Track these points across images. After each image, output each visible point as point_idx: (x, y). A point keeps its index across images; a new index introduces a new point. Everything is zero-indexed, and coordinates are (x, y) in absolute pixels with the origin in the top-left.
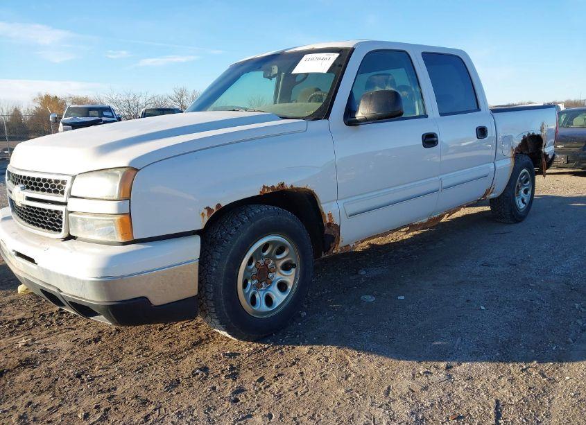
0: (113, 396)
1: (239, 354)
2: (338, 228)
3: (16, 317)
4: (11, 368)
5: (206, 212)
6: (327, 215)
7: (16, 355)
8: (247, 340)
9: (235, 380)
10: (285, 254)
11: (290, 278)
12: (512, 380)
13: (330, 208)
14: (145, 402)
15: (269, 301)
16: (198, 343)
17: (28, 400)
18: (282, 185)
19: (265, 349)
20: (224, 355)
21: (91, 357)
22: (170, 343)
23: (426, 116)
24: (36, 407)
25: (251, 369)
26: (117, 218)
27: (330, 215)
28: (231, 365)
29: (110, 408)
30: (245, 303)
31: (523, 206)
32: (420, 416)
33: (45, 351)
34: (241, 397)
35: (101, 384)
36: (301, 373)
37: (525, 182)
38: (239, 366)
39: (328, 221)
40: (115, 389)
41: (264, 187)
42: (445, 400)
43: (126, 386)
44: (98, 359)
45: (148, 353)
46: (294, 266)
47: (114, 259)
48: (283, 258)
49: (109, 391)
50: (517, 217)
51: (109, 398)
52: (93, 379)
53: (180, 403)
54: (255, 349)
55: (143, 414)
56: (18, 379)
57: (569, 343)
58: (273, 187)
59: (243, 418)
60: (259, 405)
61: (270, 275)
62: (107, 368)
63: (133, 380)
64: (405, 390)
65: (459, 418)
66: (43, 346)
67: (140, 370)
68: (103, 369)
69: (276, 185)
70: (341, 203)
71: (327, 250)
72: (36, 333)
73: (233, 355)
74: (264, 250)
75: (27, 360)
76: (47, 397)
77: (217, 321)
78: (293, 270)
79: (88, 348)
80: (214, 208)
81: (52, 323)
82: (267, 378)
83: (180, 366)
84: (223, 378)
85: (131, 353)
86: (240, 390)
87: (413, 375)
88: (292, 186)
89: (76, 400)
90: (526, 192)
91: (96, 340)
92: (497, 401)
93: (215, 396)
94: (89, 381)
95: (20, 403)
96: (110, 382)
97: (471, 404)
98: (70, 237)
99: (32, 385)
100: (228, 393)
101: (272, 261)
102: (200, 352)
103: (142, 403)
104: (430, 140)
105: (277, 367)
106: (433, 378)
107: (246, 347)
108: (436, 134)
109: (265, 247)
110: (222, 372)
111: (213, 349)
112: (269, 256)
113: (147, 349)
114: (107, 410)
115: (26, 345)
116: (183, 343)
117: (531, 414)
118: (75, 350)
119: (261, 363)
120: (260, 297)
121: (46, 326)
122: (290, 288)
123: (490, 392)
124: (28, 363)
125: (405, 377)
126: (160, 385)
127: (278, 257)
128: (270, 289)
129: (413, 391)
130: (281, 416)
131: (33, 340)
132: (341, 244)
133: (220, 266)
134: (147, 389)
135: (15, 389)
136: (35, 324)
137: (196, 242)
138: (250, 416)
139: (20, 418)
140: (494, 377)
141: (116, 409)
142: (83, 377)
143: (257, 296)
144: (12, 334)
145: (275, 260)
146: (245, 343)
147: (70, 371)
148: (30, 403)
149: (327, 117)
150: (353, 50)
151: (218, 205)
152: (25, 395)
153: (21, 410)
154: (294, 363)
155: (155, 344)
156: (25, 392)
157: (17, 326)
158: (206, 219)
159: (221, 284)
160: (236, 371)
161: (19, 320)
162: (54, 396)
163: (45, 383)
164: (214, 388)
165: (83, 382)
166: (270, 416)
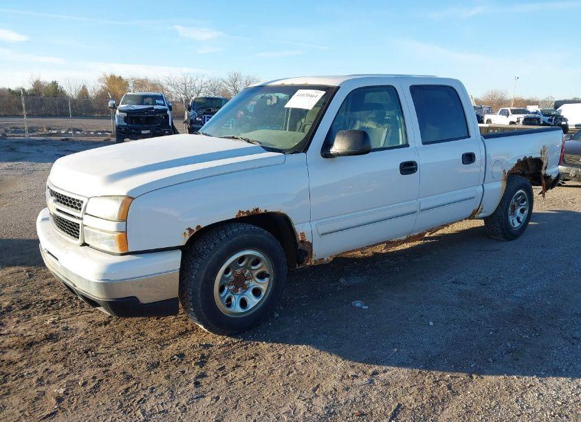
0: (107, 370)
1: (212, 346)
2: (310, 245)
3: (51, 298)
4: (39, 340)
5: (187, 232)
6: (299, 234)
7: (44, 330)
8: (222, 334)
9: (201, 367)
10: (259, 265)
11: (264, 285)
12: (421, 390)
13: (303, 228)
14: (129, 378)
15: (243, 303)
16: (183, 334)
17: (46, 367)
18: (257, 210)
19: (234, 344)
20: (200, 345)
21: (99, 337)
22: (162, 331)
23: (407, 145)
24: (51, 373)
25: (217, 359)
26: (116, 235)
27: (303, 234)
28: (203, 355)
29: (103, 380)
30: (220, 305)
31: (517, 224)
32: (332, 410)
33: (66, 329)
34: (202, 381)
35: (101, 359)
36: (255, 367)
37: (522, 202)
38: (209, 356)
39: (300, 239)
40: (110, 365)
41: (240, 212)
42: (358, 400)
43: (120, 363)
44: (103, 339)
45: (142, 338)
46: (268, 276)
47: (112, 267)
48: (258, 268)
49: (106, 366)
50: (510, 235)
51: (104, 372)
52: (96, 355)
53: (154, 381)
54: (226, 343)
55: (125, 387)
56: (42, 350)
57: (488, 362)
58: (248, 212)
59: (197, 398)
60: (212, 389)
61: (246, 282)
62: (108, 348)
63: (125, 359)
64: (330, 389)
65: (362, 414)
66: (65, 325)
67: (133, 352)
68: (106, 348)
69: (251, 210)
70: (313, 224)
71: (300, 263)
72: (63, 313)
73: (207, 346)
74: (240, 262)
75: (51, 335)
76: (60, 366)
77: (195, 318)
78: (267, 279)
79: (99, 329)
80: (195, 229)
81: (76, 305)
82: (227, 368)
83: (163, 351)
84: (193, 364)
85: (129, 337)
86: (203, 375)
87: (343, 377)
88: (266, 211)
89: (80, 371)
90: (522, 211)
91: (106, 324)
92: (399, 405)
93: (182, 377)
94: (93, 356)
95: (40, 369)
96: (108, 359)
97: (377, 405)
98: (84, 244)
99: (51, 355)
100: (193, 377)
101: (248, 271)
102: (182, 342)
103: (127, 378)
104: (408, 168)
105: (238, 360)
106: (357, 382)
107: (220, 340)
108: (415, 162)
109: (241, 259)
110: (194, 359)
111: (194, 339)
112: (246, 267)
113: (142, 335)
114: (100, 381)
115: (54, 322)
116: (172, 332)
117: (421, 418)
118: (88, 330)
119: (226, 355)
120: (236, 300)
121: (72, 307)
122: (263, 294)
123: (398, 398)
124: (51, 338)
125: (335, 378)
126: (144, 366)
127: (253, 268)
128: (245, 294)
129: (336, 390)
130: (226, 399)
131: (59, 319)
132: (314, 258)
133: (198, 274)
134: (133, 367)
135: (38, 358)
136: (64, 305)
137: (177, 256)
138: (203, 397)
139: (39, 380)
140: (408, 385)
141: (107, 380)
142: (89, 353)
143: (233, 300)
144: (44, 312)
145: (251, 270)
146: (220, 337)
147: (82, 347)
148: (47, 370)
149: (305, 150)
150: (338, 88)
151: (198, 227)
152: (44, 363)
153: (40, 375)
154: (253, 358)
155: (150, 331)
156: (45, 361)
157: (49, 306)
158: (188, 237)
159: (199, 289)
160: (205, 360)
161: (52, 301)
162: (65, 366)
163: (61, 355)
164: (183, 372)
165: (88, 357)
166: (218, 398)
